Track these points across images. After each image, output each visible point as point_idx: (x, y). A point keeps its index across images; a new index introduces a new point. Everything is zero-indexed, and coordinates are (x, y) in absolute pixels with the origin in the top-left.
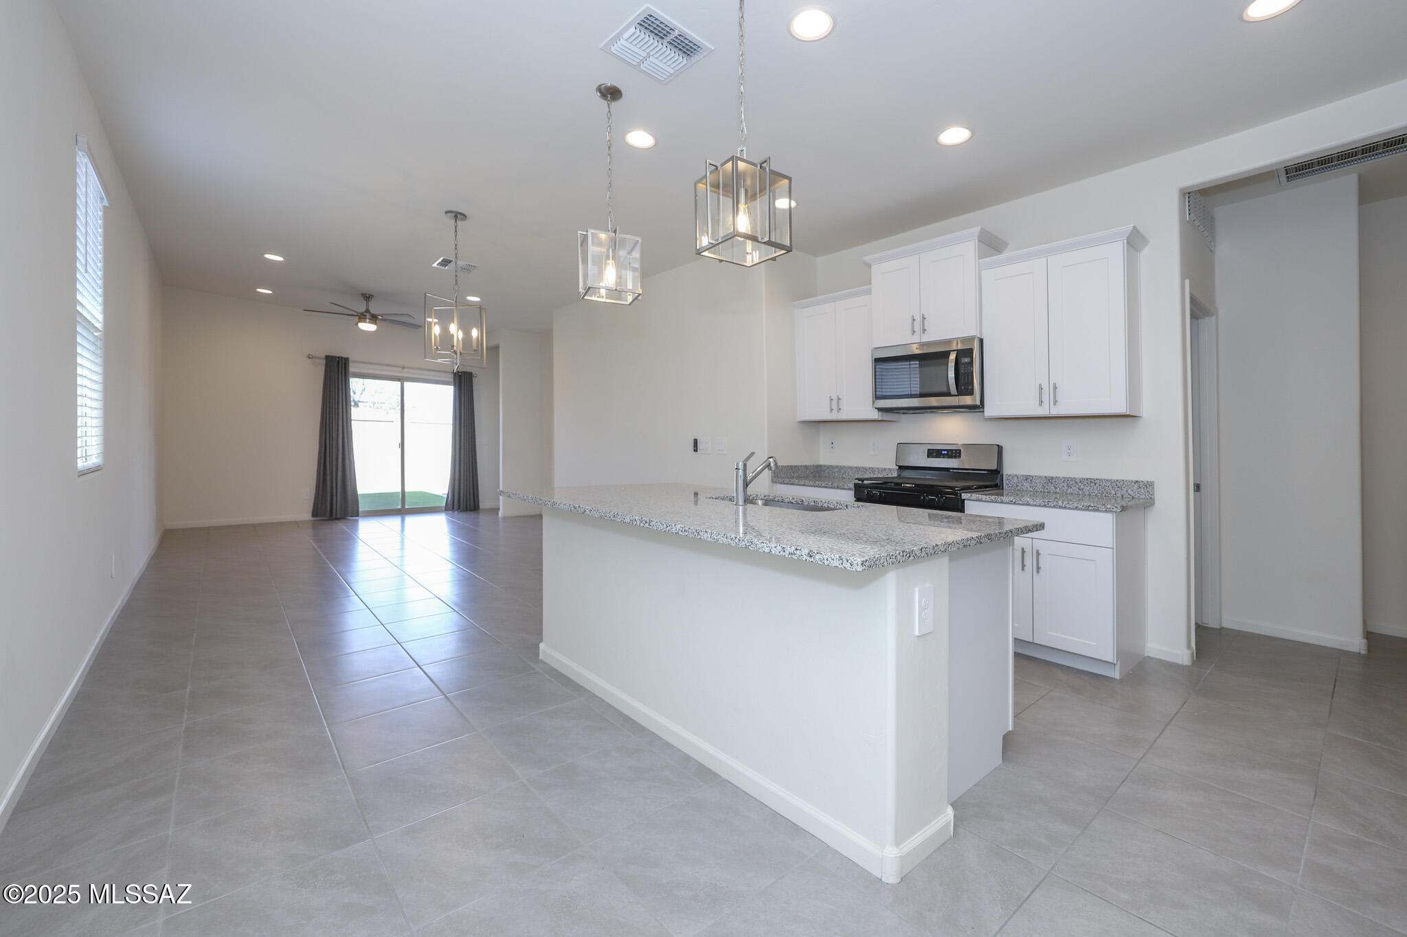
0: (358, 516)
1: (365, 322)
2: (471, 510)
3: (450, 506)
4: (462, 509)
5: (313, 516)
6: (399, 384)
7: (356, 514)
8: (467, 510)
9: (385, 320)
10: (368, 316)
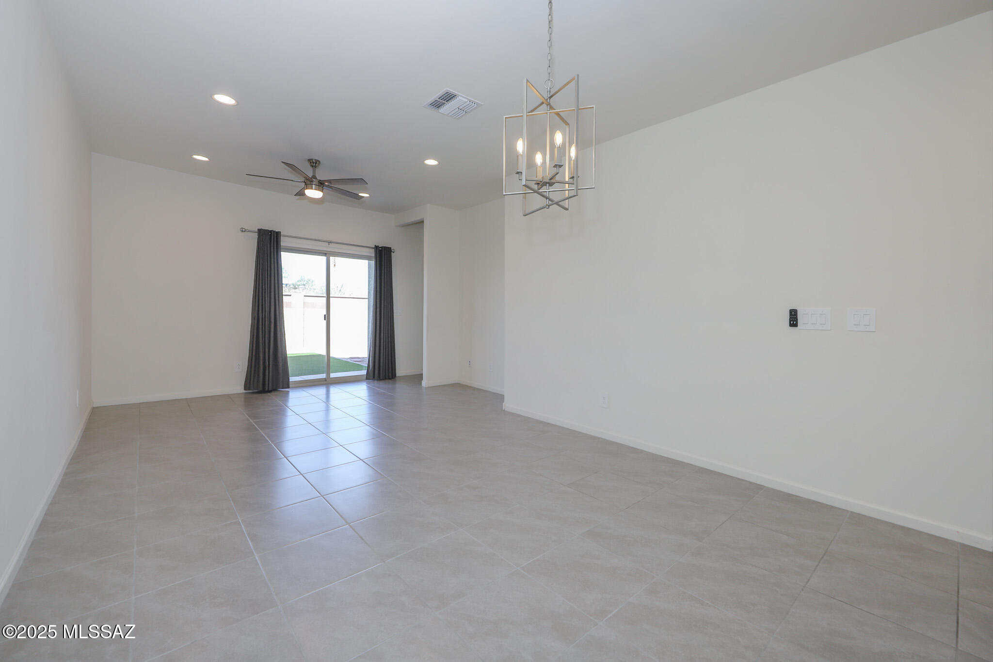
0: (288, 387)
1: (312, 188)
2: (389, 379)
3: (372, 375)
4: (381, 378)
5: (245, 389)
6: (324, 258)
7: (287, 385)
8: (385, 379)
9: (331, 187)
10: (315, 182)
